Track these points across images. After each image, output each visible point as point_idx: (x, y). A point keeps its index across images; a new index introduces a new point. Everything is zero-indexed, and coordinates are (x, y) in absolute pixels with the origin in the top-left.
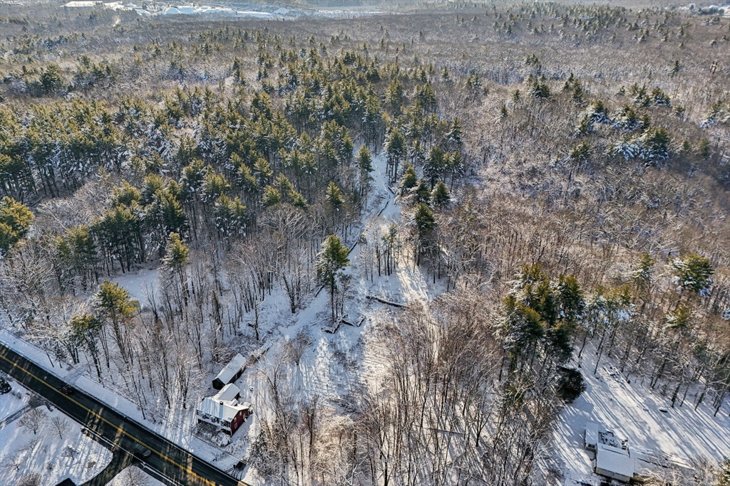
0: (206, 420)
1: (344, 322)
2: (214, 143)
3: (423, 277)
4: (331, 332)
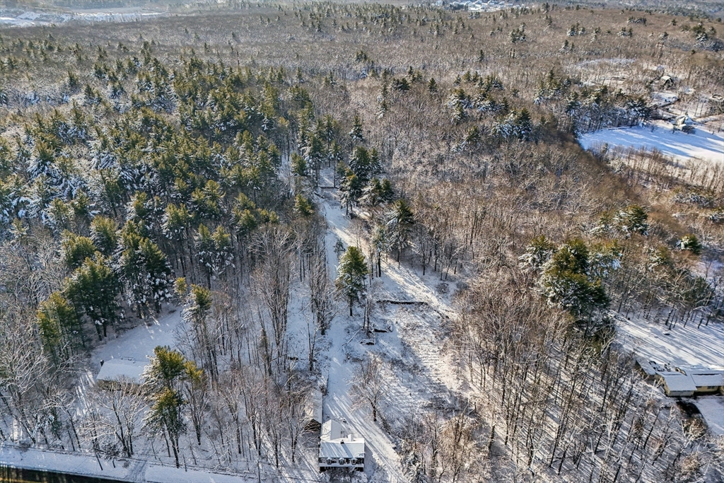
0: (333, 465)
1: (376, 330)
2: (136, 171)
3: (411, 272)
4: (373, 344)
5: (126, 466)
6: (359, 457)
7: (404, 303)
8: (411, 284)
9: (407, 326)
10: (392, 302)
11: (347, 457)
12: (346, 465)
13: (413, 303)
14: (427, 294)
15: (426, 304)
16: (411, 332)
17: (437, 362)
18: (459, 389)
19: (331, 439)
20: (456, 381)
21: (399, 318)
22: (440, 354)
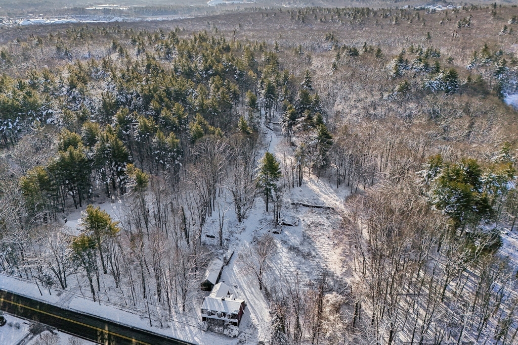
0: (212, 317)
1: (284, 224)
2: (129, 96)
3: (327, 185)
4: (278, 233)
5: (59, 295)
6: (234, 313)
7: (315, 207)
8: (325, 194)
9: (311, 224)
10: (304, 205)
11: (225, 311)
12: (223, 318)
13: (322, 207)
14: (336, 202)
15: (333, 209)
16: (313, 228)
17: (329, 253)
18: (341, 275)
19: (216, 297)
20: (341, 268)
21: (306, 217)
22: (334, 247)
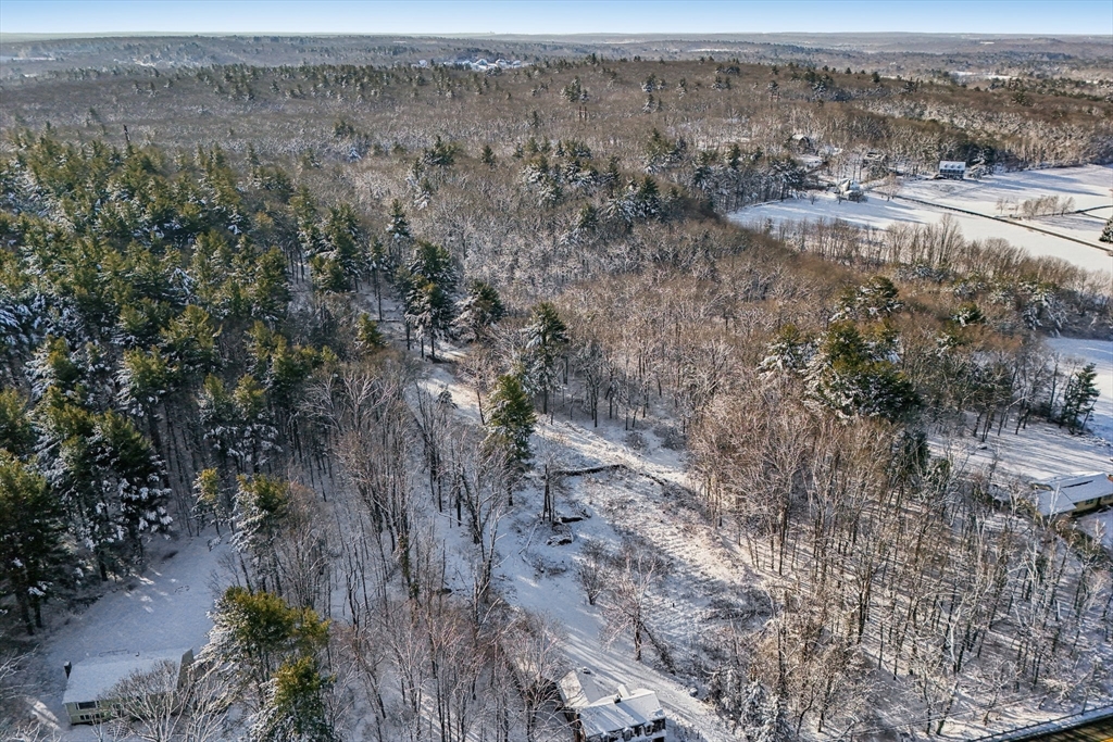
1: (565, 520)
3: (574, 425)
4: (569, 542)
6: (656, 718)
7: (588, 472)
8: (584, 443)
9: (611, 505)
10: (568, 474)
13: (600, 469)
14: (616, 453)
15: (624, 467)
16: (622, 513)
17: (687, 549)
18: (743, 581)
19: (591, 702)
20: (734, 570)
21: (593, 496)
22: (684, 536)
